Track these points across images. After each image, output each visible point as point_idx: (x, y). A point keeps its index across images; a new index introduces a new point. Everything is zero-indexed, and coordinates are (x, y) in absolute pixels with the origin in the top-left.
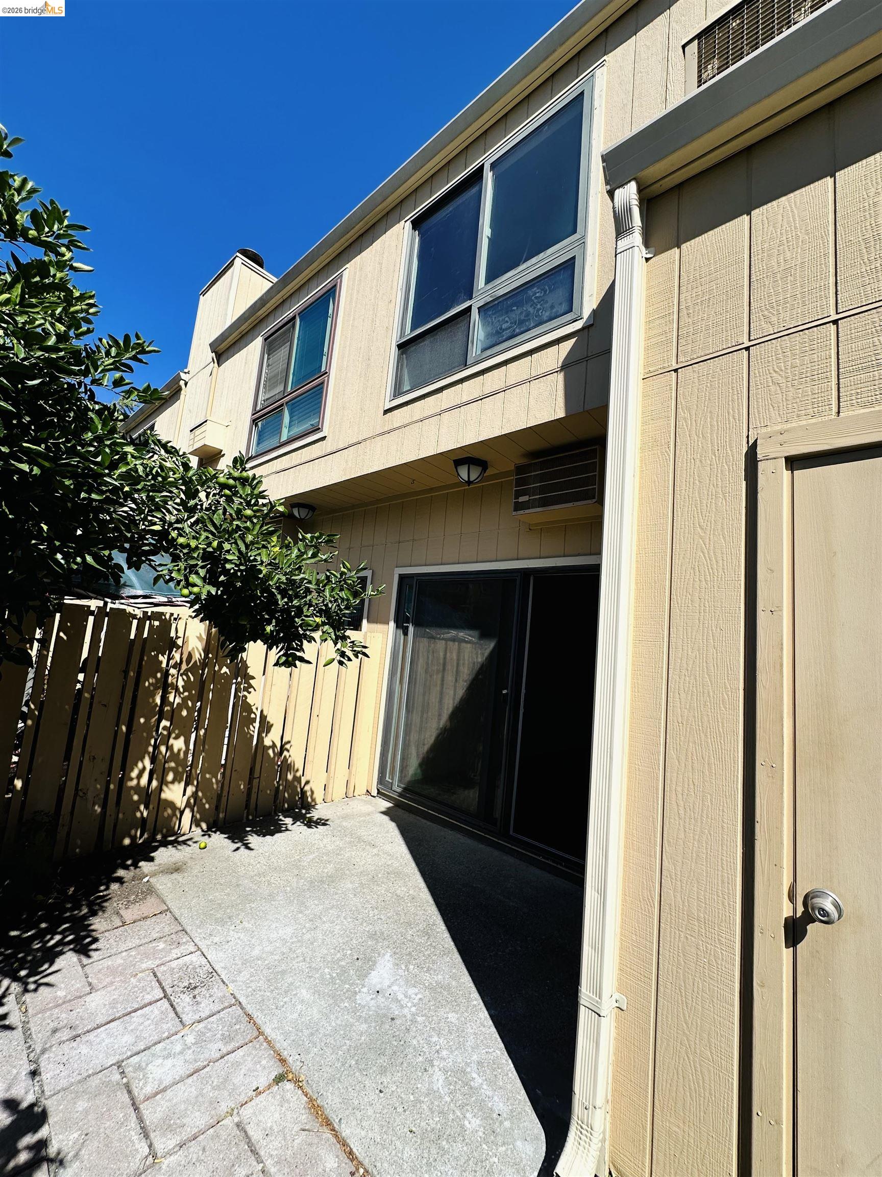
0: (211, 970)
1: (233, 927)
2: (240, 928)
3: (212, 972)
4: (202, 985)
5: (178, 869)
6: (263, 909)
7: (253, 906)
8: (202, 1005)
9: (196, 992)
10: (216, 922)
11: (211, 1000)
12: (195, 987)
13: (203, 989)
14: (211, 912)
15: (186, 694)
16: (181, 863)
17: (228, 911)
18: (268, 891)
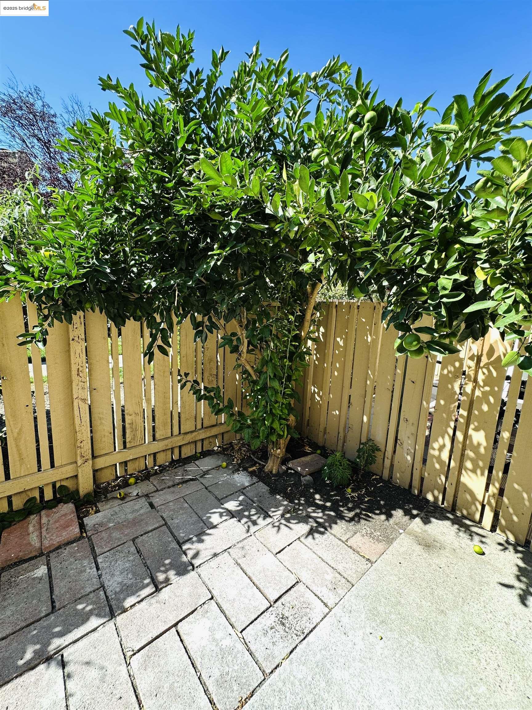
0: (306, 632)
1: (368, 630)
2: (371, 640)
3: (303, 633)
4: (287, 630)
5: (429, 546)
6: (417, 661)
7: (417, 644)
8: (263, 639)
9: (280, 628)
10: (370, 610)
11: (270, 646)
12: (283, 624)
13: (282, 632)
14: (383, 600)
15: (487, 388)
16: (438, 545)
17: (393, 617)
18: (456, 656)
